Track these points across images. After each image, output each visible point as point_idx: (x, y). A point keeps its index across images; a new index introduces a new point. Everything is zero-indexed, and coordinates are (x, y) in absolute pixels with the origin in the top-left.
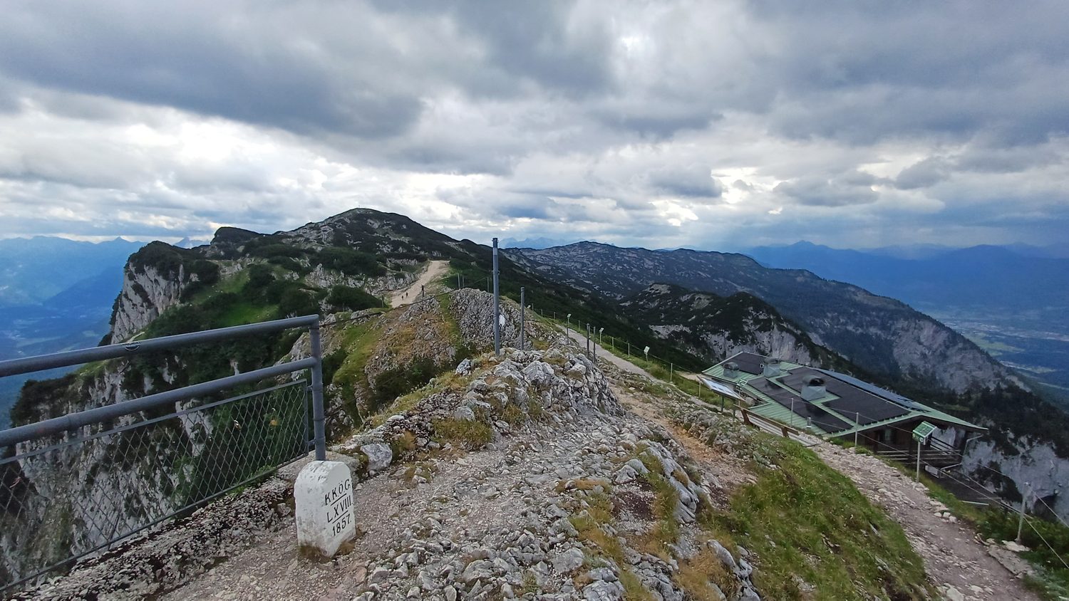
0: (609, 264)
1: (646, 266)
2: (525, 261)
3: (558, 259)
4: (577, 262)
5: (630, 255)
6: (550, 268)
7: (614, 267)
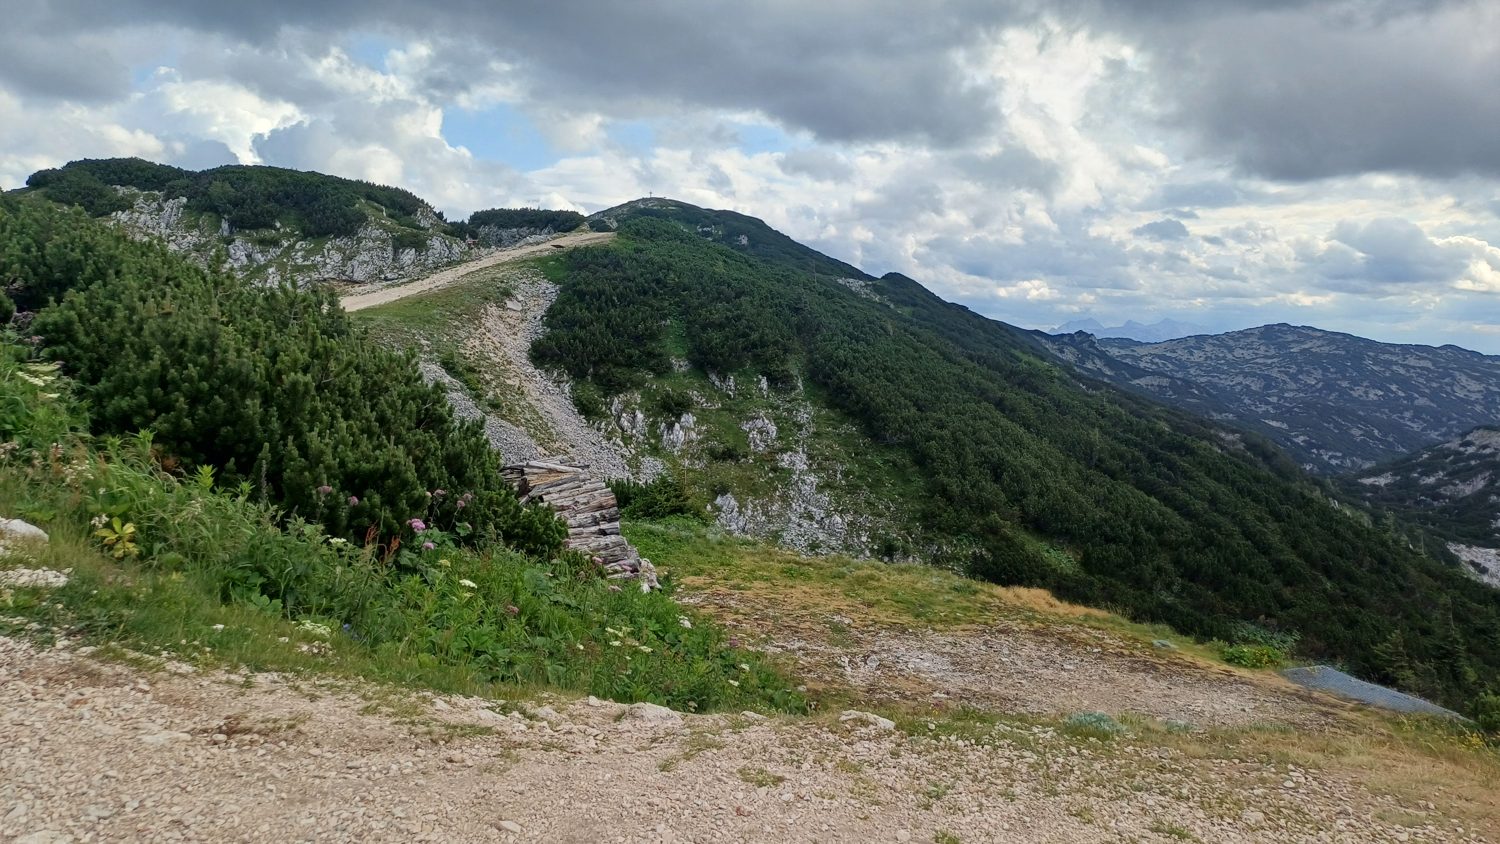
0: (1345, 384)
1: (1461, 394)
2: (1099, 364)
3: (1199, 365)
4: (1254, 375)
5: (1412, 361)
6: (1165, 382)
7: (1358, 392)
